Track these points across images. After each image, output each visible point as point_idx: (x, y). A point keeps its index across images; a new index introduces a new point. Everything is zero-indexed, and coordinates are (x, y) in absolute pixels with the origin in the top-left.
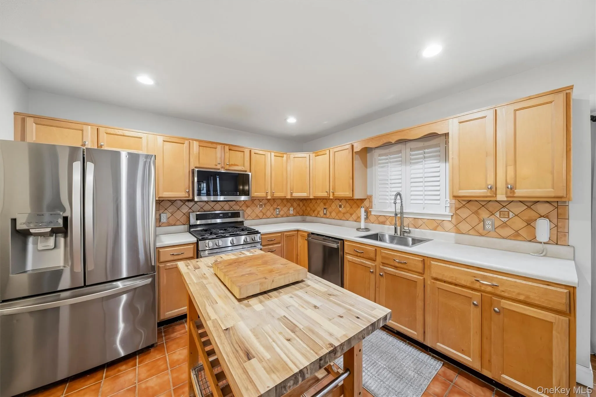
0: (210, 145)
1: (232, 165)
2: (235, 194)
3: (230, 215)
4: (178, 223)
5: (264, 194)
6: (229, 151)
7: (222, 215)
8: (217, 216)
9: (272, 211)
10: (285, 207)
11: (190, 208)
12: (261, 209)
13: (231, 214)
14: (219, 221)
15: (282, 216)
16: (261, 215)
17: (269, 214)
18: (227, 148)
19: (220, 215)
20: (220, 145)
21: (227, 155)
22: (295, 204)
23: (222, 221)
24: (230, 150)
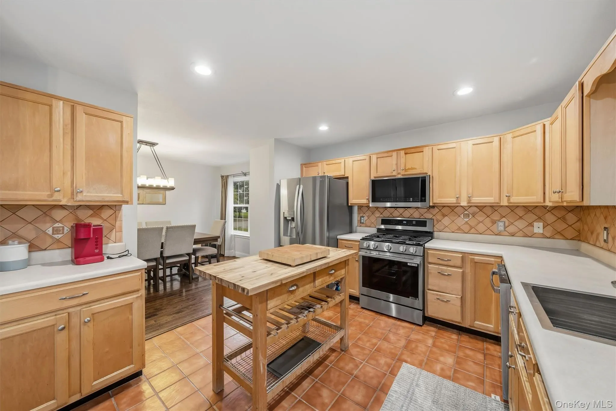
0: (386, 155)
1: (409, 169)
2: (407, 200)
3: (414, 223)
4: (372, 225)
5: (455, 199)
6: (405, 156)
7: (405, 222)
8: (400, 223)
9: (489, 225)
10: (520, 221)
11: (381, 214)
12: (466, 220)
13: (416, 223)
14: (400, 227)
15: (513, 235)
16: (466, 228)
17: (481, 227)
18: (402, 152)
19: (404, 222)
20: (396, 152)
21: (403, 160)
22: (550, 218)
23: (402, 228)
24: (406, 154)
